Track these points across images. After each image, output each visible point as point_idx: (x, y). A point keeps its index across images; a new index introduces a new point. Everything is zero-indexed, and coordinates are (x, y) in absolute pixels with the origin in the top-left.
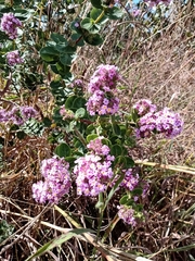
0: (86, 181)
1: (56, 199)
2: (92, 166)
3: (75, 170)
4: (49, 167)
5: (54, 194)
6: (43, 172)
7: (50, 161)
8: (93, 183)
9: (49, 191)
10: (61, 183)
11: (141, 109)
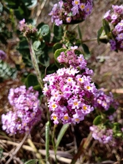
0: (63, 102)
1: (27, 129)
2: (70, 80)
3: (45, 90)
4: (16, 96)
5: (25, 123)
6: (11, 102)
7: (17, 90)
8: (75, 103)
9: (18, 120)
10: (31, 111)
11: (114, 17)
